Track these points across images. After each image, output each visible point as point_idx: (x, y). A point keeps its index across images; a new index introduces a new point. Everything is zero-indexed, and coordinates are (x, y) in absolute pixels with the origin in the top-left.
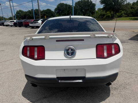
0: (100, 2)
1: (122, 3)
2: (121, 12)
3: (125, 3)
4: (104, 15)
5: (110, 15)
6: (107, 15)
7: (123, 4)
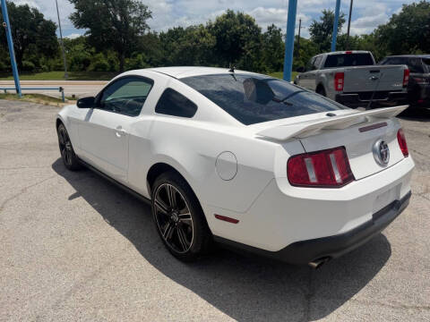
0: (72, 18)
1: (138, 31)
2: (135, 56)
3: (146, 32)
4: (86, 63)
5: (105, 62)
6: (98, 62)
7: (140, 34)
